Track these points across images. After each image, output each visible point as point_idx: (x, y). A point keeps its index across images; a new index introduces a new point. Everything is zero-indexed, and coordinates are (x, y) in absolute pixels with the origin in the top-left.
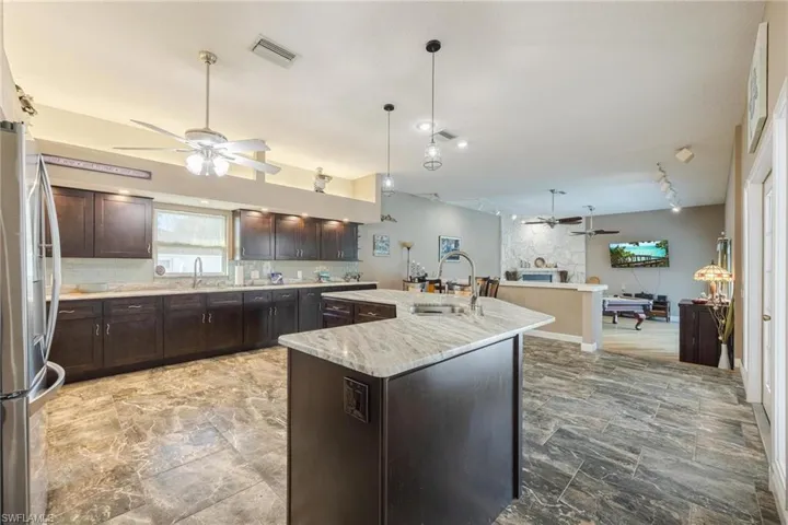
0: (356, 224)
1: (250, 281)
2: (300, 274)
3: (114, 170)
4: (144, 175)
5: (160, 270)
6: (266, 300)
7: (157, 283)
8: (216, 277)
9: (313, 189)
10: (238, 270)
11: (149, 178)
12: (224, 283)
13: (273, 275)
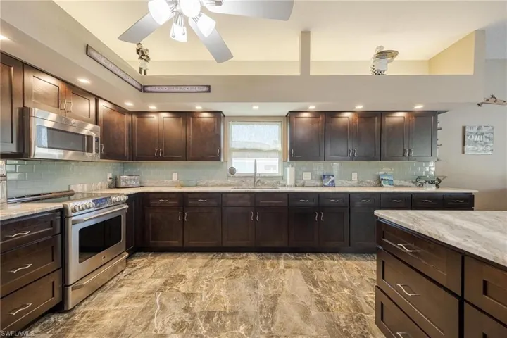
0: (435, 113)
1: (302, 182)
2: (355, 176)
3: (186, 90)
4: (205, 89)
5: (232, 171)
6: (312, 204)
7: (229, 181)
8: (271, 178)
9: (370, 73)
10: (290, 171)
11: (209, 91)
12: (279, 183)
13: (324, 176)
